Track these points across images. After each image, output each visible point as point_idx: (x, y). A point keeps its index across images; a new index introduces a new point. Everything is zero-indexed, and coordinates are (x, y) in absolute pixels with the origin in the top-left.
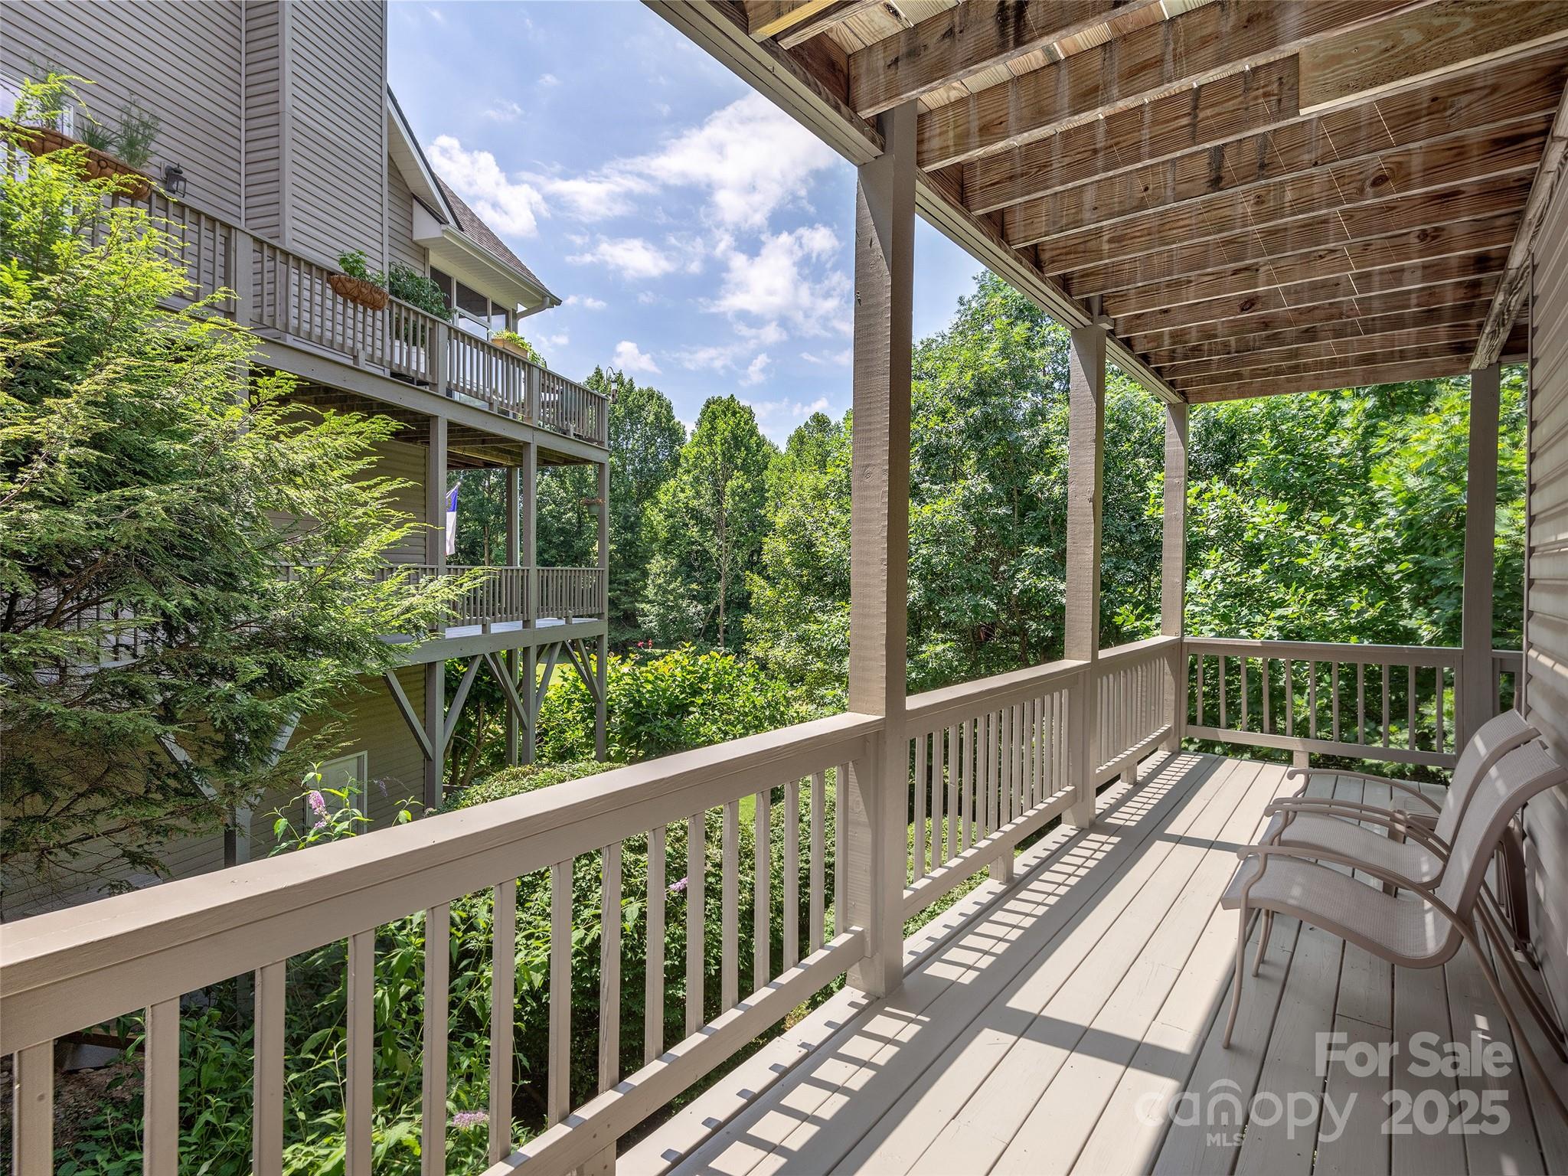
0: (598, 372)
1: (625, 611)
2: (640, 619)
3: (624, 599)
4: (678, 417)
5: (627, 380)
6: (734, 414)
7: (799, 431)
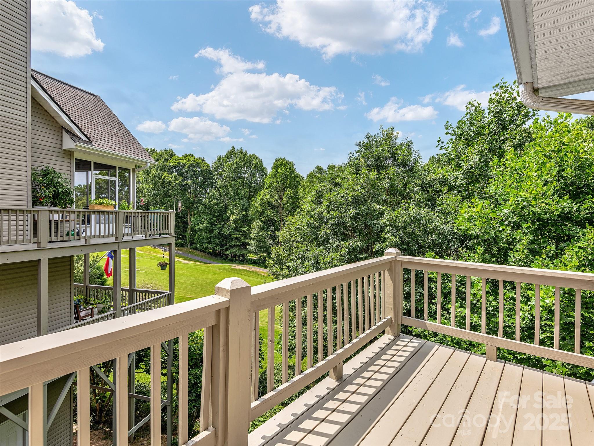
0: (233, 148)
1: (242, 243)
2: (248, 247)
3: (242, 238)
4: (265, 165)
5: (244, 151)
6: (285, 166)
7: (311, 173)
